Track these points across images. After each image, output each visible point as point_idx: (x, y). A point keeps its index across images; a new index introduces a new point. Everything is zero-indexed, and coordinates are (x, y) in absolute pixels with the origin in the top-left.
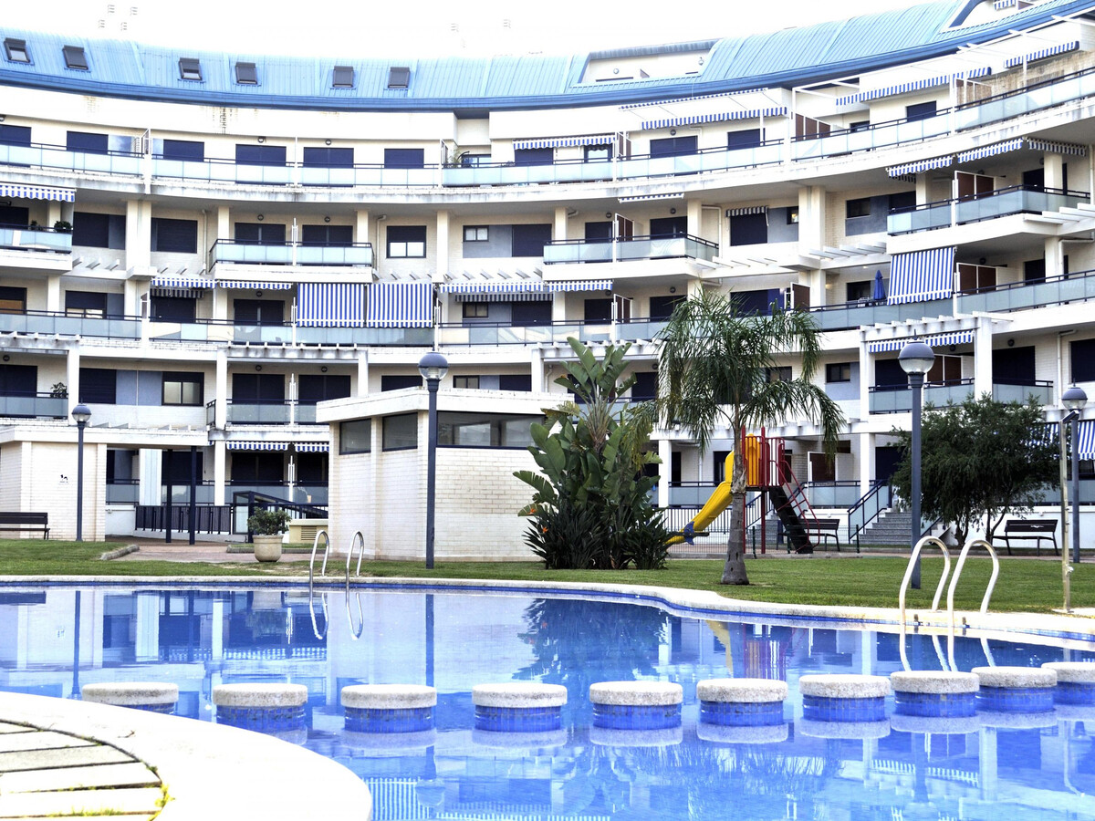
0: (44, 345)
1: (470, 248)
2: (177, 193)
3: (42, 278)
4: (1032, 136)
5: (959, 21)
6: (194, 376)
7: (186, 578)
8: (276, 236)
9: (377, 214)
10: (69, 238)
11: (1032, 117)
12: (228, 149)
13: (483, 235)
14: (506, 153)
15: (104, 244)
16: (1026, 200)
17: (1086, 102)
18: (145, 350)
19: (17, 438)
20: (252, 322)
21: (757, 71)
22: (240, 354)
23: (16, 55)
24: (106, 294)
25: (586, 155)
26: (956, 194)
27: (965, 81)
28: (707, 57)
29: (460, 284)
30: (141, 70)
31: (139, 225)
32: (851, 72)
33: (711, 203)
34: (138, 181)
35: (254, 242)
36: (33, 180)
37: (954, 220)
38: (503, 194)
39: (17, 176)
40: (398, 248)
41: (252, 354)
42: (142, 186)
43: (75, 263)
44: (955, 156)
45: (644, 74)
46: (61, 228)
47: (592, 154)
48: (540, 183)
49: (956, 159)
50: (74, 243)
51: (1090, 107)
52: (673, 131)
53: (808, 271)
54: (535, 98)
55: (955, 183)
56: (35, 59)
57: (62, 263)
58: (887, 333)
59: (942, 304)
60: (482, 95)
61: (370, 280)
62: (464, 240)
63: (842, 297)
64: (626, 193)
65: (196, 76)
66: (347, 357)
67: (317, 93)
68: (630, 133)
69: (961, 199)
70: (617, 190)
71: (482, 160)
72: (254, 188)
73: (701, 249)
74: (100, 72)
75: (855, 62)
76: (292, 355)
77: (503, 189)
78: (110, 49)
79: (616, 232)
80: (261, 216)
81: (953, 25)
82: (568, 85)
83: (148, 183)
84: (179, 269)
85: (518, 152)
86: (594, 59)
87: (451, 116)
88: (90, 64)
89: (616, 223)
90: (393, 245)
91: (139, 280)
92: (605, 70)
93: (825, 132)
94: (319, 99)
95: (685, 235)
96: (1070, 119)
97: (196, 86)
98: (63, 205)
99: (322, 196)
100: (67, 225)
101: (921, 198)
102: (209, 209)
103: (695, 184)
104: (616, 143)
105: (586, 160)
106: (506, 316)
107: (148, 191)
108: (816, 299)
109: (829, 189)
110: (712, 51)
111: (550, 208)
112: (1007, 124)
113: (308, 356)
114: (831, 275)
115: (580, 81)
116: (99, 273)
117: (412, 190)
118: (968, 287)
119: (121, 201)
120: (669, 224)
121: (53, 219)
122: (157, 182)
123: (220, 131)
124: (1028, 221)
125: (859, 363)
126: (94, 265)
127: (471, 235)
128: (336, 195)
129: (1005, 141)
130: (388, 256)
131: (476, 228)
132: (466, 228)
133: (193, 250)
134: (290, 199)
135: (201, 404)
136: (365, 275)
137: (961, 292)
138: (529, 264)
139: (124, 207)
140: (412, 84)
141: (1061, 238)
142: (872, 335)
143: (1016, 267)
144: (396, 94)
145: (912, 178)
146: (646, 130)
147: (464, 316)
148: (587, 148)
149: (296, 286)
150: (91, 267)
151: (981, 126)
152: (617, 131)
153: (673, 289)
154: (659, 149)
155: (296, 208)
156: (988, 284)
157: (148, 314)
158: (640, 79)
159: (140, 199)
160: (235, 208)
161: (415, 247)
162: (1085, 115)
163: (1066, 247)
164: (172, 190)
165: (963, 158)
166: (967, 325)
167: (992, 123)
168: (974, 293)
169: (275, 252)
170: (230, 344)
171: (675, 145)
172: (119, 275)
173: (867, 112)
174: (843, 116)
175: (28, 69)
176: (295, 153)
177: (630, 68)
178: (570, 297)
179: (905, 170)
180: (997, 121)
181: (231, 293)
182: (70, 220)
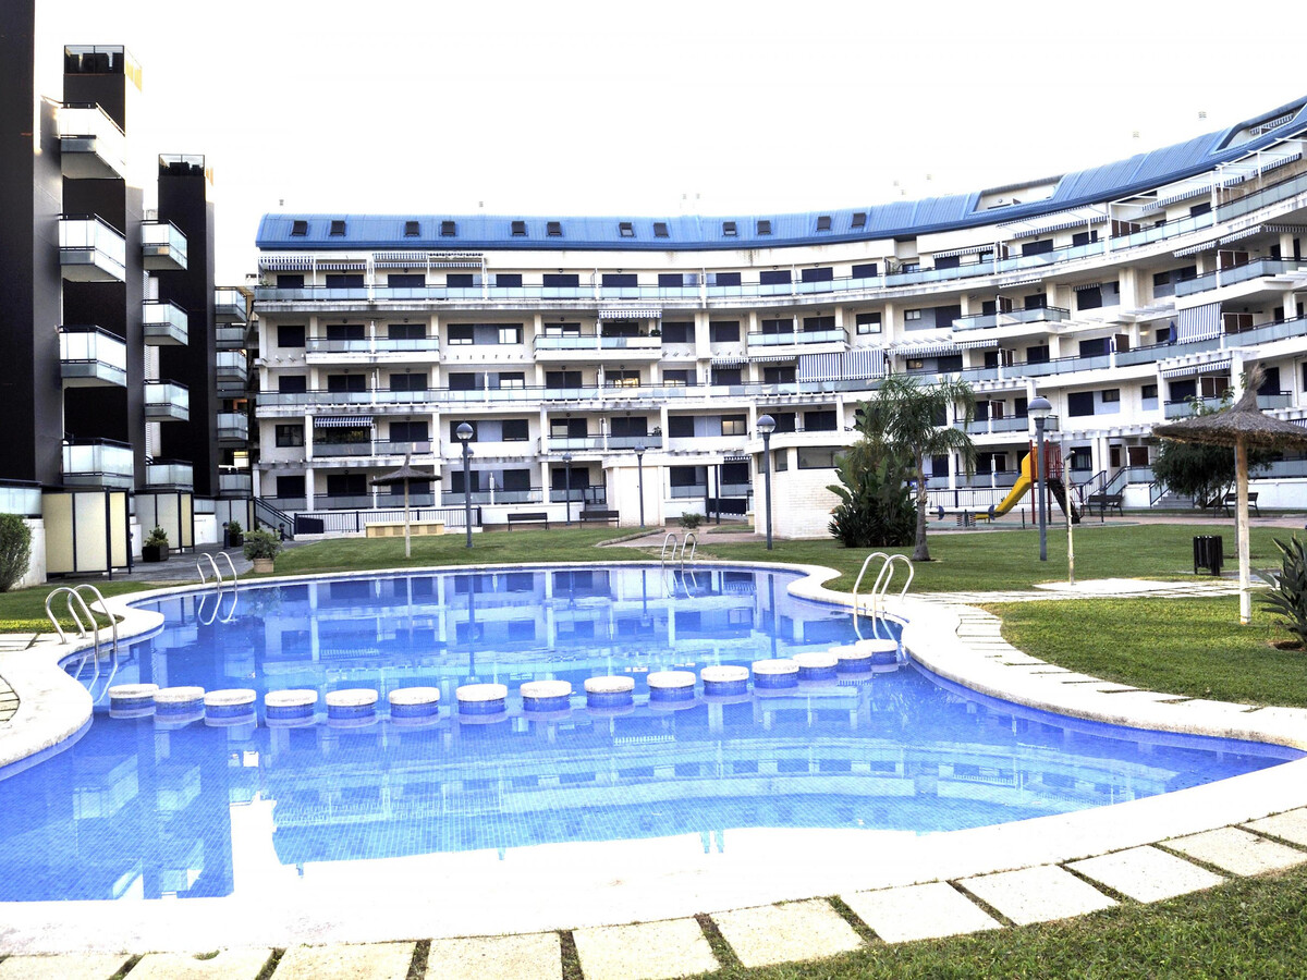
0: (646, 405)
1: (909, 324)
2: (722, 306)
3: (647, 364)
4: (1267, 223)
5: (1224, 145)
6: (740, 416)
7: (597, 563)
8: (787, 327)
9: (848, 308)
10: (659, 339)
11: (1266, 210)
12: (755, 276)
13: (917, 315)
14: (928, 262)
15: (684, 341)
16: (1265, 267)
17: (1300, 198)
18: (709, 404)
19: (611, 465)
20: (776, 381)
21: (1088, 193)
22: (764, 402)
23: (626, 232)
24: (685, 371)
25: (981, 258)
26: (1219, 266)
27: (1222, 187)
28: (1058, 186)
29: (902, 349)
30: (700, 232)
31: (702, 328)
32: (1150, 187)
33: (1062, 283)
34: (699, 301)
35: (774, 332)
36: (636, 307)
37: (1218, 285)
38: (925, 289)
39: (627, 305)
40: (863, 328)
41: (771, 402)
42: (701, 304)
43: (664, 355)
44: (1217, 240)
45: (1015, 202)
46: (655, 334)
47: (985, 257)
48: (949, 280)
49: (1218, 242)
50: (663, 341)
51: (1303, 200)
52: (1037, 237)
53: (1128, 324)
54: (945, 225)
55: (1219, 259)
56: (637, 233)
57: (657, 355)
58: (1174, 364)
59: (1211, 342)
60: (911, 226)
61: (843, 350)
62: (906, 319)
63: (1153, 340)
64: (1004, 282)
65: (733, 232)
66: (829, 400)
67: (807, 235)
68: (1009, 242)
69: (1223, 270)
70: (997, 280)
71: (916, 267)
72: (769, 299)
73: (1056, 314)
74: (676, 237)
75: (1152, 181)
76: (795, 401)
77: (924, 286)
78: (683, 222)
79: (998, 308)
80: (777, 315)
81: (1220, 148)
82: (966, 214)
83: (704, 302)
84: (729, 352)
85: (937, 260)
86: (985, 194)
87: (892, 241)
88: (670, 234)
89: (998, 302)
90: (860, 326)
91: (704, 361)
92: (994, 201)
93: (1136, 229)
94: (808, 239)
95: (1045, 306)
96: (1290, 210)
97: (733, 239)
98: (656, 319)
99: (810, 301)
100: (657, 331)
101: (1200, 270)
102: (745, 314)
103: (1048, 272)
104: (996, 249)
105: (981, 262)
106: (934, 367)
107: (704, 307)
108: (1133, 343)
109: (1139, 268)
110: (1060, 182)
111: (958, 295)
112: (1250, 216)
113: (805, 401)
114: (1144, 326)
115: (975, 210)
116: (681, 358)
117: (867, 292)
118: (1231, 329)
119: (691, 314)
120: (1034, 299)
121: (652, 328)
122: (710, 301)
123: (749, 265)
124: (1267, 282)
125: (1156, 386)
126: (677, 353)
127: (909, 316)
128: (820, 299)
129: (1250, 227)
130: (858, 333)
131: (913, 311)
132: (906, 312)
133: (738, 340)
134: (791, 304)
135: (746, 434)
136: (840, 347)
137: (1226, 333)
138: (945, 332)
139: (693, 317)
140: (867, 222)
141: (1294, 291)
142: (1164, 366)
143: (1268, 312)
144: (857, 231)
145: (1192, 257)
146: (1017, 239)
147: (908, 368)
148: (981, 254)
149: (798, 357)
150: (676, 355)
151: (1233, 218)
152: (996, 241)
153: (1042, 342)
154: (1029, 250)
155: (796, 309)
156: (1247, 325)
157: (710, 380)
158: (1013, 205)
159: (702, 312)
160: (760, 312)
161: (875, 327)
162: (1301, 206)
163: (1297, 297)
164: (719, 305)
165: (1223, 241)
166: (1225, 356)
167: (1241, 216)
168: (1236, 333)
169: (784, 338)
170: (757, 397)
171: (1038, 245)
172: (692, 358)
173: (1164, 214)
174: (1150, 217)
175: (633, 240)
176: (796, 274)
177: (1008, 199)
178: (973, 352)
179: (1185, 252)
180: (1243, 215)
181: (760, 365)
182: (660, 328)
